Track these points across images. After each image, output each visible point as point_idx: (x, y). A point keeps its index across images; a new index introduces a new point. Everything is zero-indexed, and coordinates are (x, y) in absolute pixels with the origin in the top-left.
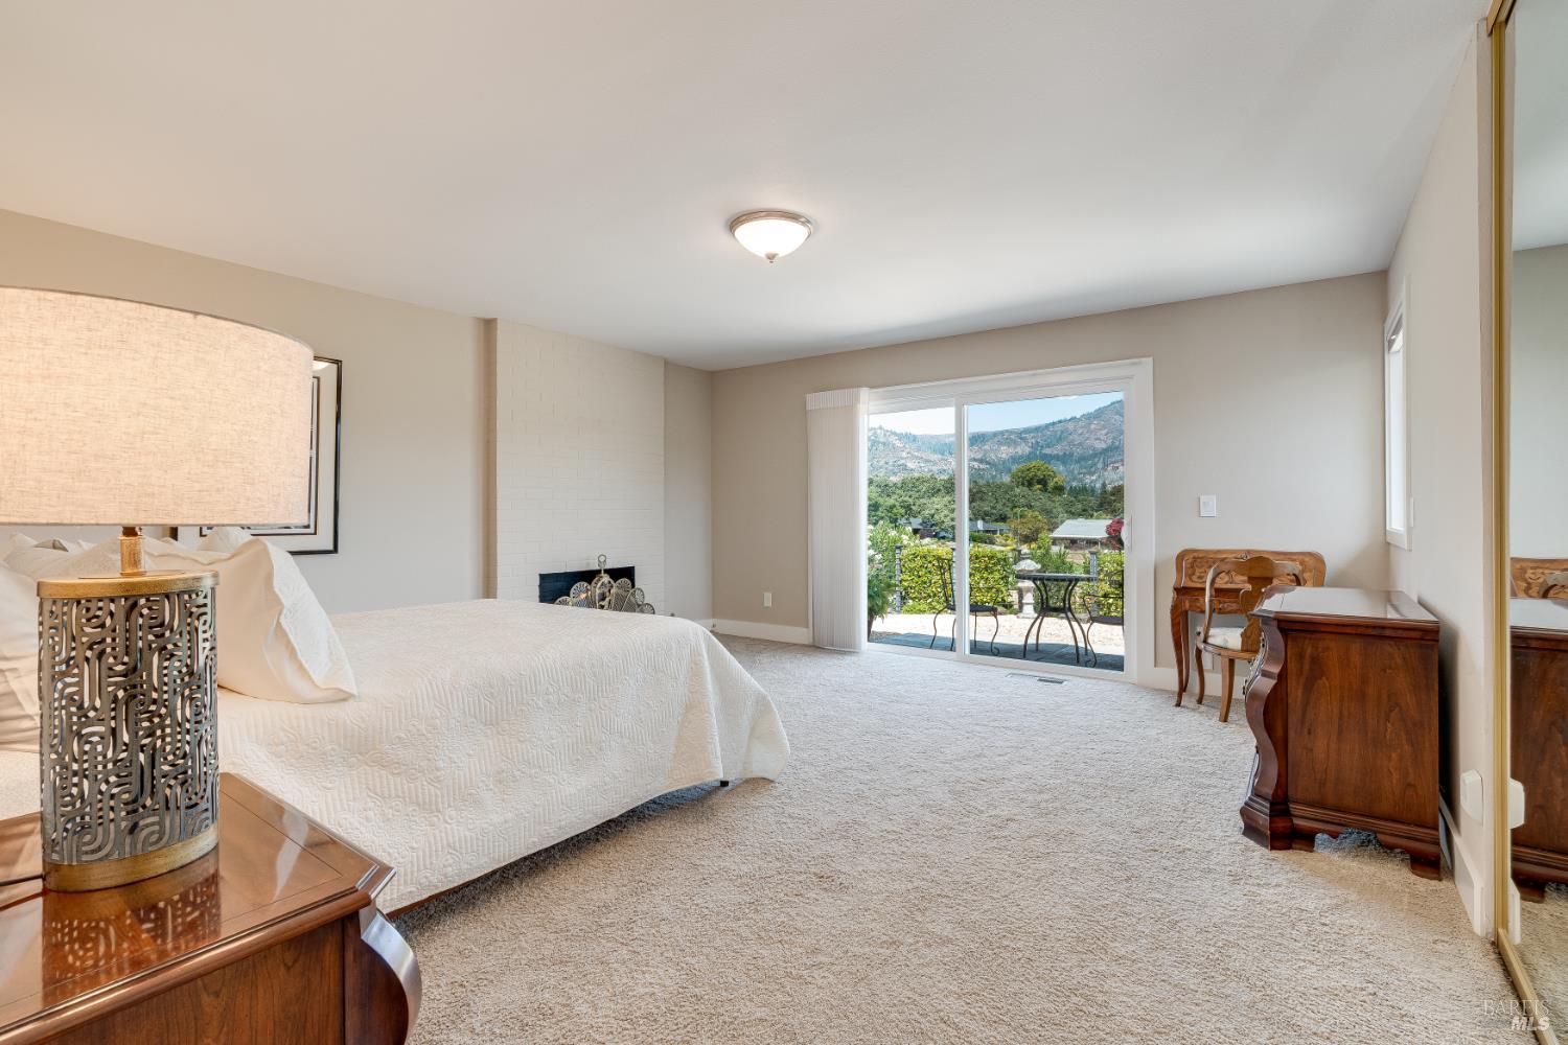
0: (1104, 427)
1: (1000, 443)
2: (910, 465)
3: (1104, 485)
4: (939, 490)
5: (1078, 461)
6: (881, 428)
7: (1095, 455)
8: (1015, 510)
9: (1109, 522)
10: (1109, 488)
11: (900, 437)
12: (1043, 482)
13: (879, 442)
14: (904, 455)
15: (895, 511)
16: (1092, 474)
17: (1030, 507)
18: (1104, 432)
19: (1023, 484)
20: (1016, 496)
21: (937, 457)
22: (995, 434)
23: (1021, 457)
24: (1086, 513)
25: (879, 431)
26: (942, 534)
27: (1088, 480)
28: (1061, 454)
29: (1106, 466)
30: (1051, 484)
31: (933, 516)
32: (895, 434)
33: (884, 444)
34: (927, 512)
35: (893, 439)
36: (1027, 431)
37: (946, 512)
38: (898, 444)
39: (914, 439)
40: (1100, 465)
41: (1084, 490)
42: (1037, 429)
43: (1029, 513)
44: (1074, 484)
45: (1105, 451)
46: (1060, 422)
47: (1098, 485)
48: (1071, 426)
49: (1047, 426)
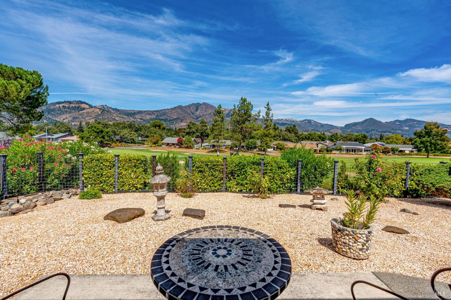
0: (176, 112)
1: (147, 114)
2: (117, 119)
3: (176, 128)
4: (126, 127)
5: (169, 121)
6: (106, 105)
7: (173, 120)
8: (151, 134)
9: (178, 138)
10: (177, 129)
11: (113, 109)
12: (159, 126)
13: (105, 110)
14: (115, 115)
15: (109, 133)
16: (173, 125)
17: (156, 133)
18: (176, 114)
19: (153, 127)
20: (151, 130)
21: (126, 117)
22: (145, 111)
23: (153, 119)
24: (171, 136)
25: (105, 107)
26: (127, 141)
27: (171, 126)
28: (164, 119)
29: (176, 123)
30: (162, 127)
31: (124, 135)
32: (111, 108)
33: (107, 111)
34: (122, 134)
35: (110, 109)
36: (155, 111)
37: (129, 134)
38: (112, 111)
39: (118, 110)
40: (175, 123)
41: (170, 129)
42: (158, 111)
43: (155, 135)
44: (168, 127)
45: (176, 119)
46: (164, 110)
47: (174, 128)
48: (167, 111)
49: (160, 111)
